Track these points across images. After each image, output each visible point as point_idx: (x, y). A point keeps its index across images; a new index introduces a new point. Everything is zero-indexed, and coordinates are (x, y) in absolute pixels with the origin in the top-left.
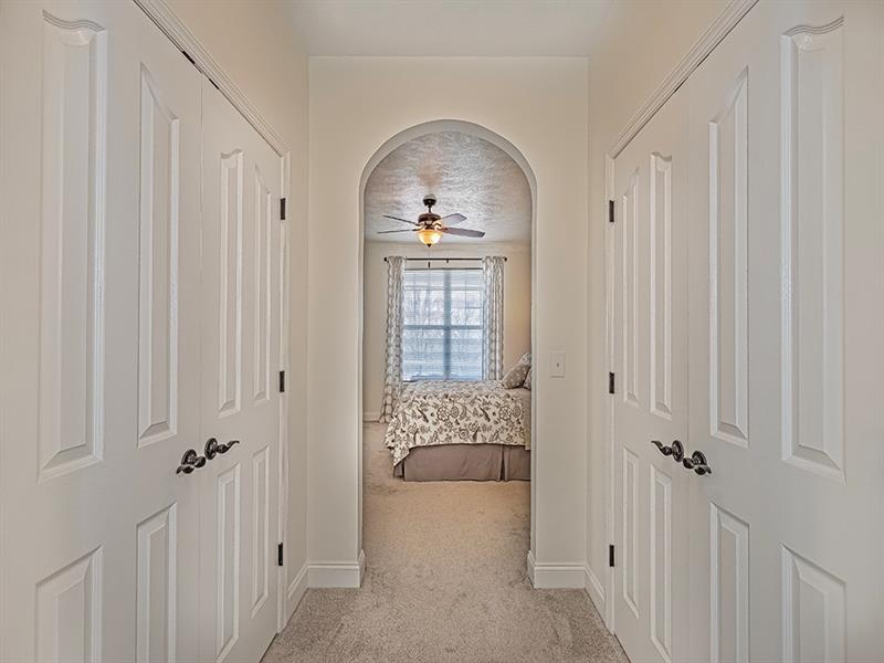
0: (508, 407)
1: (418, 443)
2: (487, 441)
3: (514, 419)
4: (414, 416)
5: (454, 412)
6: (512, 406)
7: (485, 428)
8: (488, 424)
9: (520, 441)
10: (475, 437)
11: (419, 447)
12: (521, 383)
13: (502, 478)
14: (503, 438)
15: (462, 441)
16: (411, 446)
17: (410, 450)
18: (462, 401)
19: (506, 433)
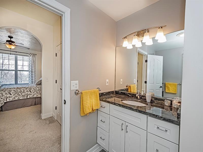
0: (37, 89)
1: (8, 100)
2: (31, 97)
3: (38, 91)
4: (6, 94)
5: (21, 92)
6: (38, 89)
7: (30, 94)
8: (31, 93)
9: (40, 96)
10: (27, 97)
11: (8, 102)
12: (40, 84)
13: (35, 105)
14: (35, 96)
15: (23, 98)
16: (5, 102)
17: (5, 103)
18: (23, 89)
19: (36, 95)
